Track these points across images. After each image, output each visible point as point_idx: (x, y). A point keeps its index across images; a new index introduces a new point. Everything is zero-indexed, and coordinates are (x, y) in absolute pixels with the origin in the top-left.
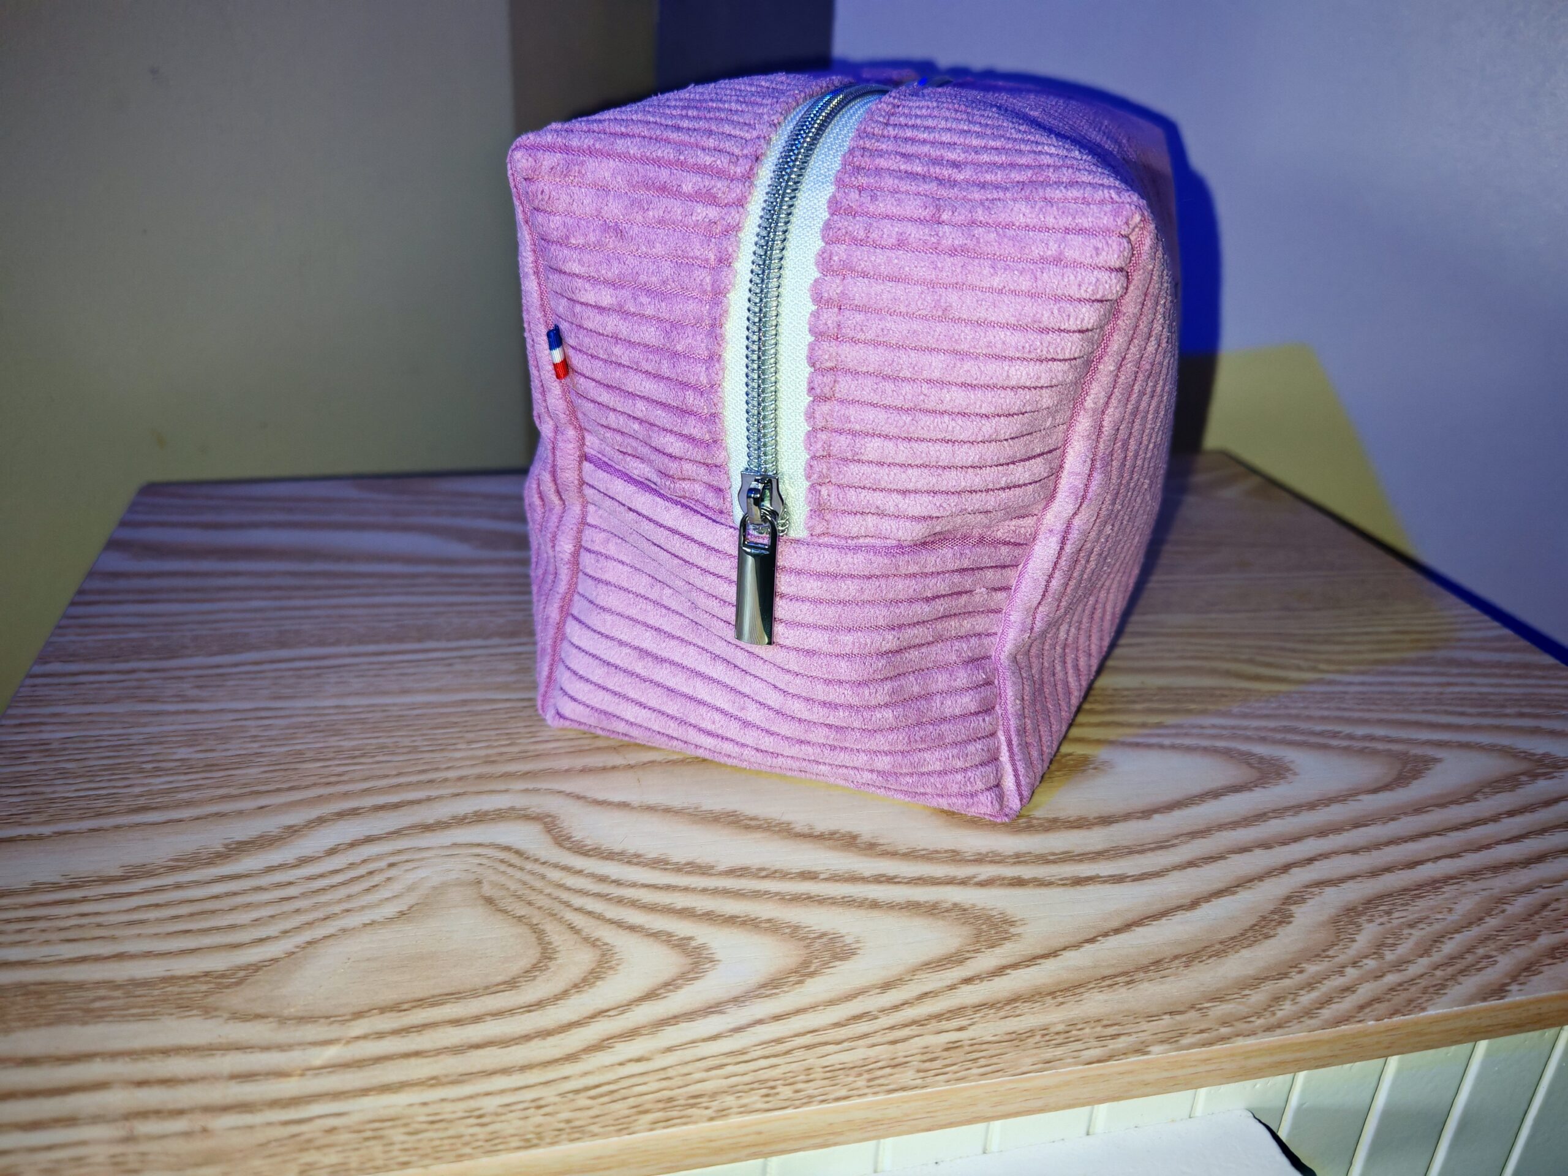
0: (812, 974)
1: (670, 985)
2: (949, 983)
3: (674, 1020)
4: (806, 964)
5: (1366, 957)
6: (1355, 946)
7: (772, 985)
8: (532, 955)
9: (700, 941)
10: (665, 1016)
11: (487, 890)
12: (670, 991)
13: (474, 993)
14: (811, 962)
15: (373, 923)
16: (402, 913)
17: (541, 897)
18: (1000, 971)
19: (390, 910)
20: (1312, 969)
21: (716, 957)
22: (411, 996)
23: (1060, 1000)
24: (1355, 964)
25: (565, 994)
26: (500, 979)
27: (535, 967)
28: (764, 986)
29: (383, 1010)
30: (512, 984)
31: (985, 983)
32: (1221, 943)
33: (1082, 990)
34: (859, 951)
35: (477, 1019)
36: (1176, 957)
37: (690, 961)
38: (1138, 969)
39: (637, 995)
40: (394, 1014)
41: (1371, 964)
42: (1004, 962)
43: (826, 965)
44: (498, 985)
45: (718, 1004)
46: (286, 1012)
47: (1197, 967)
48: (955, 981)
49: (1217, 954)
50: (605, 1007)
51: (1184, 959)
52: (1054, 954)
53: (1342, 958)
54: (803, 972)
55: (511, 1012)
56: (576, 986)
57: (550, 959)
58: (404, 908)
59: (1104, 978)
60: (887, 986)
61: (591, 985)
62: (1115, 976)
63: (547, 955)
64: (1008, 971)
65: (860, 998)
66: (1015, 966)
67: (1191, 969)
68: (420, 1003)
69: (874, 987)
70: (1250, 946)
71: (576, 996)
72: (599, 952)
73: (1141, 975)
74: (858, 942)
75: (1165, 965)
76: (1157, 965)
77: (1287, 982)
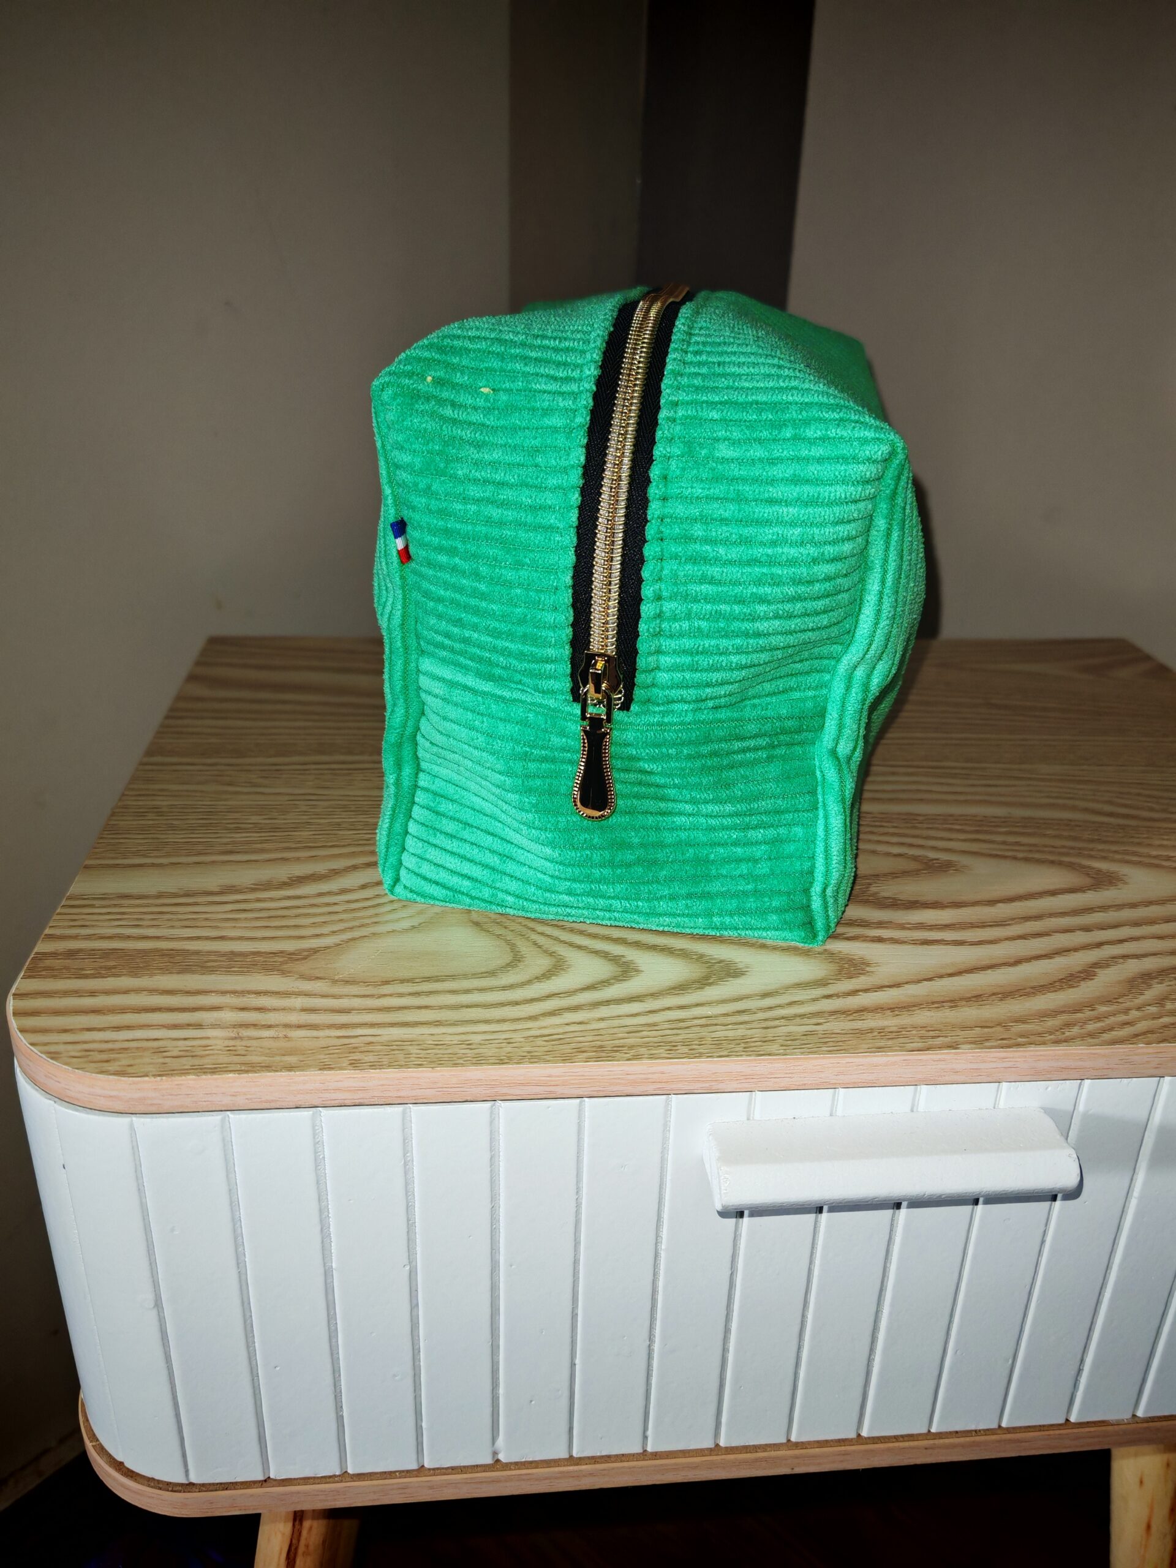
0: (710, 984)
1: (605, 983)
2: (814, 997)
3: (607, 1002)
4: (707, 978)
5: (1149, 1005)
6: (1142, 998)
7: (681, 988)
8: (508, 958)
9: (629, 958)
10: (600, 1000)
11: (475, 917)
12: (605, 986)
13: (465, 976)
14: (710, 977)
15: (393, 931)
16: (414, 927)
17: (513, 924)
18: (854, 993)
19: (406, 924)
20: (1103, 1009)
21: (641, 968)
22: (421, 975)
23: (897, 1013)
24: (1139, 1009)
25: (529, 982)
26: (483, 970)
27: (508, 965)
28: (673, 988)
29: (402, 981)
30: (492, 973)
31: (841, 999)
32: (1032, 988)
33: (916, 1008)
34: (747, 973)
35: (467, 991)
36: (994, 994)
37: (620, 970)
38: (961, 999)
39: (580, 986)
40: (410, 984)
41: (1153, 1009)
42: (858, 987)
43: (721, 979)
44: (482, 973)
45: (638, 997)
46: (337, 977)
47: (1009, 1001)
48: (819, 996)
49: (1027, 995)
50: (556, 991)
51: (1000, 996)
52: (898, 985)
53: (1128, 1004)
54: (703, 982)
55: (491, 989)
56: (537, 978)
57: (519, 961)
58: (416, 924)
59: (933, 1003)
60: (765, 995)
61: (548, 978)
62: (943, 1002)
63: (517, 959)
64: (860, 993)
65: (744, 1001)
66: (866, 991)
67: (1003, 1002)
68: (428, 979)
69: (756, 995)
70: (1056, 991)
71: (538, 984)
72: (554, 960)
73: (964, 1003)
74: (747, 967)
75: (984, 999)
76: (977, 998)
77: (1079, 1015)
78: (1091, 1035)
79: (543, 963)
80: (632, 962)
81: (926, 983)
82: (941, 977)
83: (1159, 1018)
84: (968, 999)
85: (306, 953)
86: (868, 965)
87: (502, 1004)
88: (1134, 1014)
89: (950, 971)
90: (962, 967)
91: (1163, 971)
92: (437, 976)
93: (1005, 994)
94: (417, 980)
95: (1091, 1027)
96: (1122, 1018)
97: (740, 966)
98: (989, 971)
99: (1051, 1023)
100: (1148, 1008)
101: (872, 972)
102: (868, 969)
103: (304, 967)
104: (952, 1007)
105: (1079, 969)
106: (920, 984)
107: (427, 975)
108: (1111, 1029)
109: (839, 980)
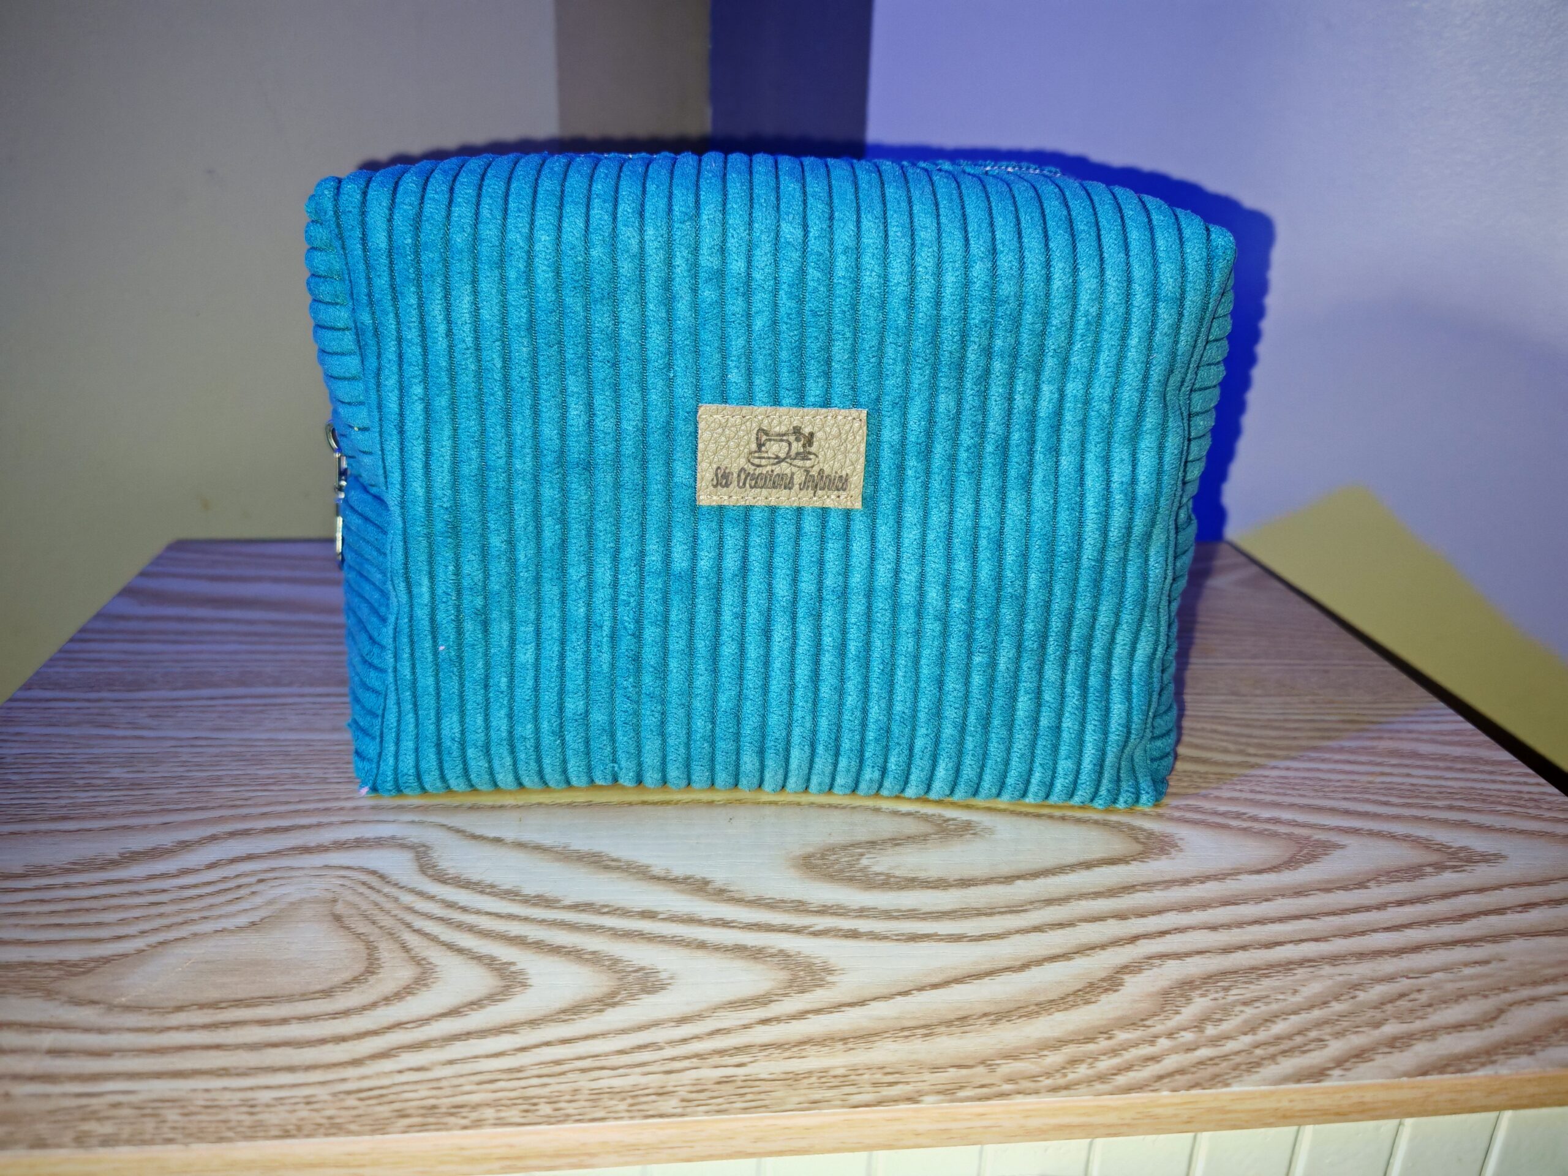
0: (617, 1005)
3: (467, 1036)
4: (613, 994)
5: (1185, 1029)
6: (1178, 1018)
7: (574, 1011)
8: (358, 967)
9: (519, 966)
10: (461, 1031)
11: (339, 909)
12: (474, 1010)
13: (291, 999)
14: (618, 993)
16: (252, 924)
18: (803, 1016)
19: (243, 920)
20: (1124, 1036)
21: (529, 982)
22: (232, 996)
23: (852, 1046)
24: (1170, 1035)
25: (375, 1005)
27: (355, 979)
28: (565, 1011)
30: (329, 992)
31: (783, 1025)
32: (1035, 1005)
33: (877, 1038)
34: (670, 987)
35: (285, 1021)
36: (984, 1015)
37: (503, 984)
38: (942, 1024)
39: (442, 1011)
40: (212, 1011)
41: (1188, 1036)
42: (809, 1007)
43: (632, 996)
44: (314, 993)
45: (512, 1026)
46: (116, 1001)
47: (1004, 1025)
48: (753, 1021)
49: (1028, 1015)
50: (406, 1019)
51: (992, 1017)
52: (861, 1003)
53: (1158, 1029)
54: (607, 1001)
55: (320, 1017)
56: (386, 999)
57: (374, 972)
58: (257, 920)
59: (902, 1029)
61: (403, 999)
62: (915, 1028)
63: (372, 969)
67: (997, 1027)
68: (238, 1003)
69: (671, 1020)
70: (1064, 1010)
71: (386, 1007)
72: (420, 970)
73: (943, 1029)
74: (671, 978)
75: (971, 1022)
76: (962, 1021)
77: (1090, 1047)
78: (1102, 1078)
79: (406, 973)
80: (521, 972)
81: (899, 998)
82: (921, 989)
83: (1194, 1049)
84: (949, 1023)
85: (92, 964)
86: (830, 971)
87: (323, 1041)
88: (1164, 1043)
89: (935, 980)
90: (953, 974)
91: (1210, 977)
92: (253, 997)
93: (999, 1015)
94: (224, 1004)
95: (1105, 1064)
96: (1148, 1049)
97: (663, 976)
98: (987, 980)
99: (1054, 1059)
100: (1183, 1033)
101: (833, 983)
102: (829, 978)
103: (79, 986)
104: (929, 1035)
105: (1103, 975)
106: (892, 1001)
107: (238, 996)
108: (1129, 1067)
109: (786, 995)
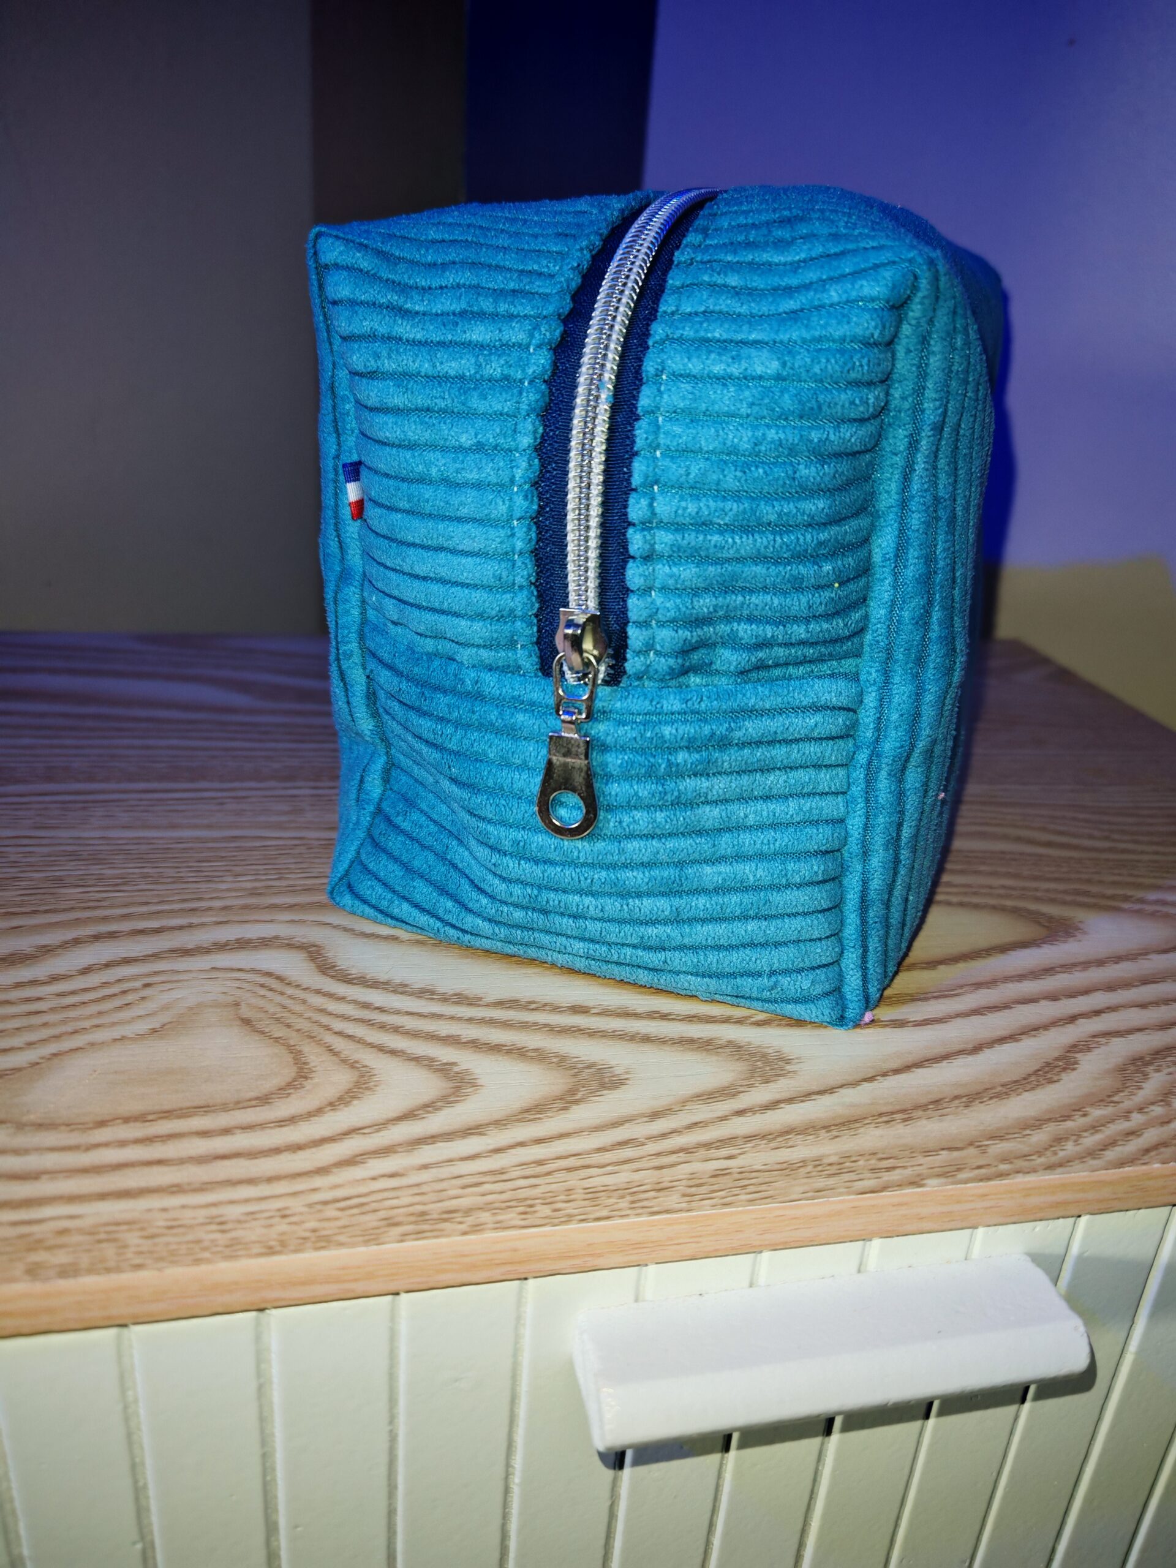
0: (577, 1102)
1: (430, 1107)
2: (719, 1114)
3: (429, 1140)
4: (572, 1092)
5: (1153, 1104)
6: (1142, 1093)
7: (535, 1111)
8: (288, 1072)
9: (463, 1066)
10: (422, 1135)
11: (245, 1013)
12: (429, 1112)
13: (225, 1108)
14: (578, 1090)
15: (126, 1036)
16: (154, 1031)
17: (300, 1020)
18: (774, 1105)
19: (143, 1027)
20: (1097, 1113)
21: (479, 1082)
22: (159, 1108)
23: (835, 1133)
24: (1141, 1110)
25: (319, 1111)
26: (253, 1094)
27: (289, 1085)
28: (527, 1111)
29: (128, 1120)
30: (264, 1100)
31: (758, 1115)
32: (1005, 1086)
33: (857, 1125)
34: (628, 1082)
35: (226, 1131)
36: (956, 1097)
37: (452, 1085)
38: (916, 1107)
39: (395, 1115)
40: (139, 1124)
41: (1158, 1110)
42: (778, 1097)
43: (593, 1093)
44: (250, 1100)
45: (478, 1127)
46: (26, 1119)
47: (977, 1107)
48: (726, 1114)
49: (998, 1096)
50: (360, 1125)
51: (964, 1099)
52: (830, 1090)
53: (1127, 1104)
54: (568, 1099)
55: (261, 1126)
56: (331, 1104)
57: (306, 1078)
58: (156, 1026)
59: (881, 1115)
60: (654, 1115)
61: (347, 1104)
62: (893, 1113)
63: (303, 1074)
64: (782, 1105)
65: (627, 1125)
66: (790, 1100)
67: (972, 1109)
68: (169, 1114)
69: (641, 1115)
71: (331, 1113)
72: (357, 1073)
73: (921, 1113)
74: (627, 1073)
75: (944, 1105)
76: (935, 1105)
77: (1069, 1124)
78: (1090, 1154)
79: (342, 1078)
80: (469, 1070)
81: (865, 1085)
82: (885, 1074)
83: (1167, 1123)
84: (925, 1107)
86: (788, 1061)
87: (277, 1151)
88: (1137, 1119)
89: (894, 1066)
90: (911, 1059)
91: (1160, 1052)
92: (181, 1109)
93: (971, 1097)
94: (150, 1117)
95: (1087, 1141)
96: (1123, 1126)
97: (621, 1069)
98: (944, 1064)
99: (1036, 1138)
100: (1152, 1108)
101: (794, 1072)
102: (789, 1068)
104: (905, 1120)
105: (1056, 1054)
106: (859, 1087)
107: (167, 1107)
108: (1114, 1143)
109: (753, 1085)
